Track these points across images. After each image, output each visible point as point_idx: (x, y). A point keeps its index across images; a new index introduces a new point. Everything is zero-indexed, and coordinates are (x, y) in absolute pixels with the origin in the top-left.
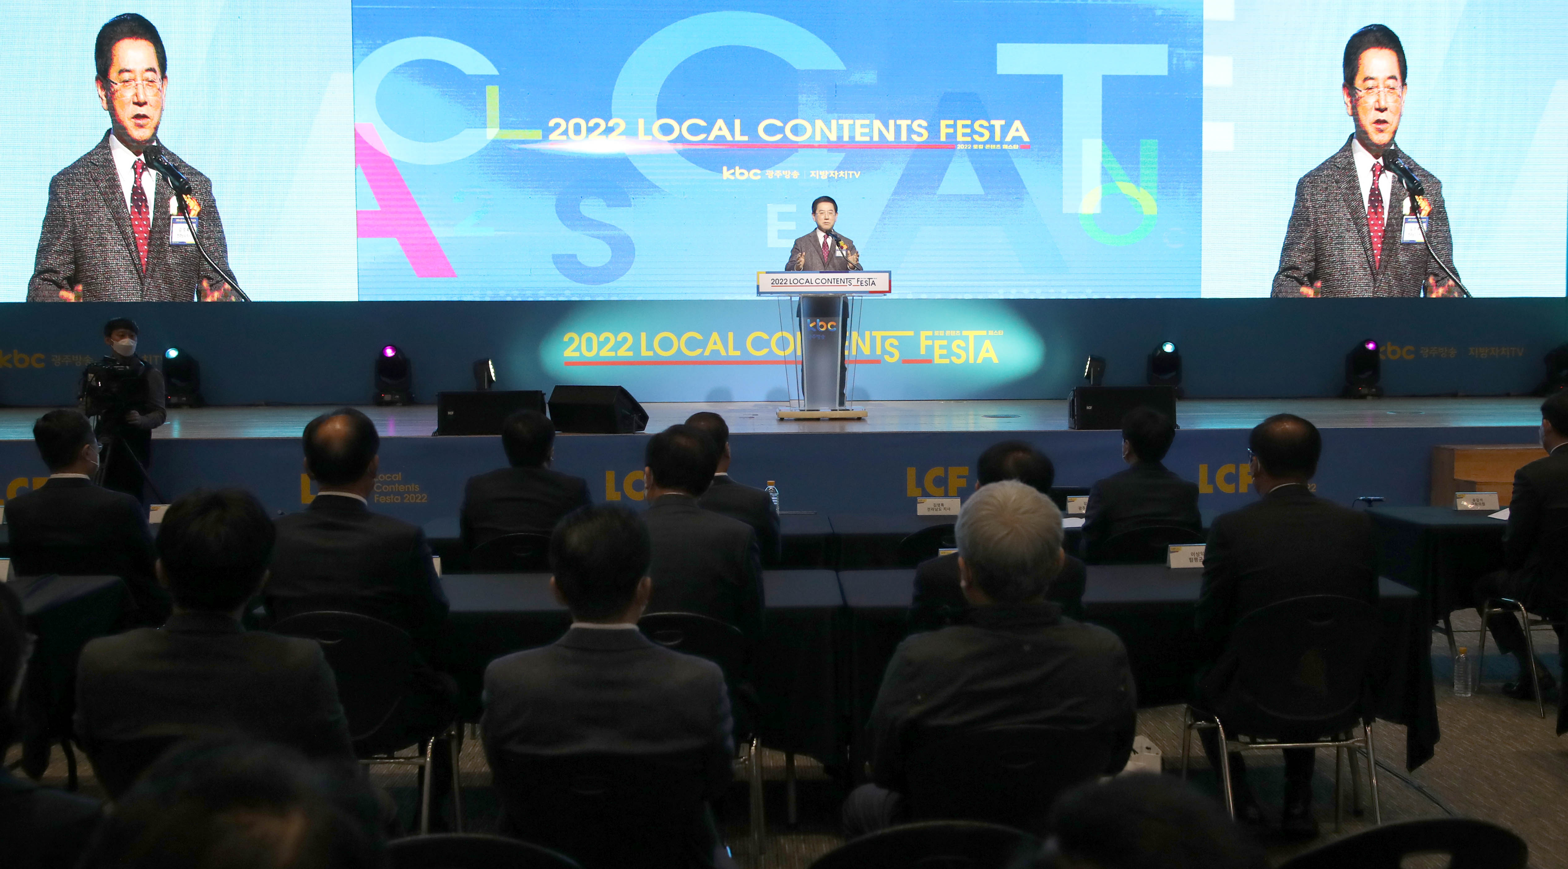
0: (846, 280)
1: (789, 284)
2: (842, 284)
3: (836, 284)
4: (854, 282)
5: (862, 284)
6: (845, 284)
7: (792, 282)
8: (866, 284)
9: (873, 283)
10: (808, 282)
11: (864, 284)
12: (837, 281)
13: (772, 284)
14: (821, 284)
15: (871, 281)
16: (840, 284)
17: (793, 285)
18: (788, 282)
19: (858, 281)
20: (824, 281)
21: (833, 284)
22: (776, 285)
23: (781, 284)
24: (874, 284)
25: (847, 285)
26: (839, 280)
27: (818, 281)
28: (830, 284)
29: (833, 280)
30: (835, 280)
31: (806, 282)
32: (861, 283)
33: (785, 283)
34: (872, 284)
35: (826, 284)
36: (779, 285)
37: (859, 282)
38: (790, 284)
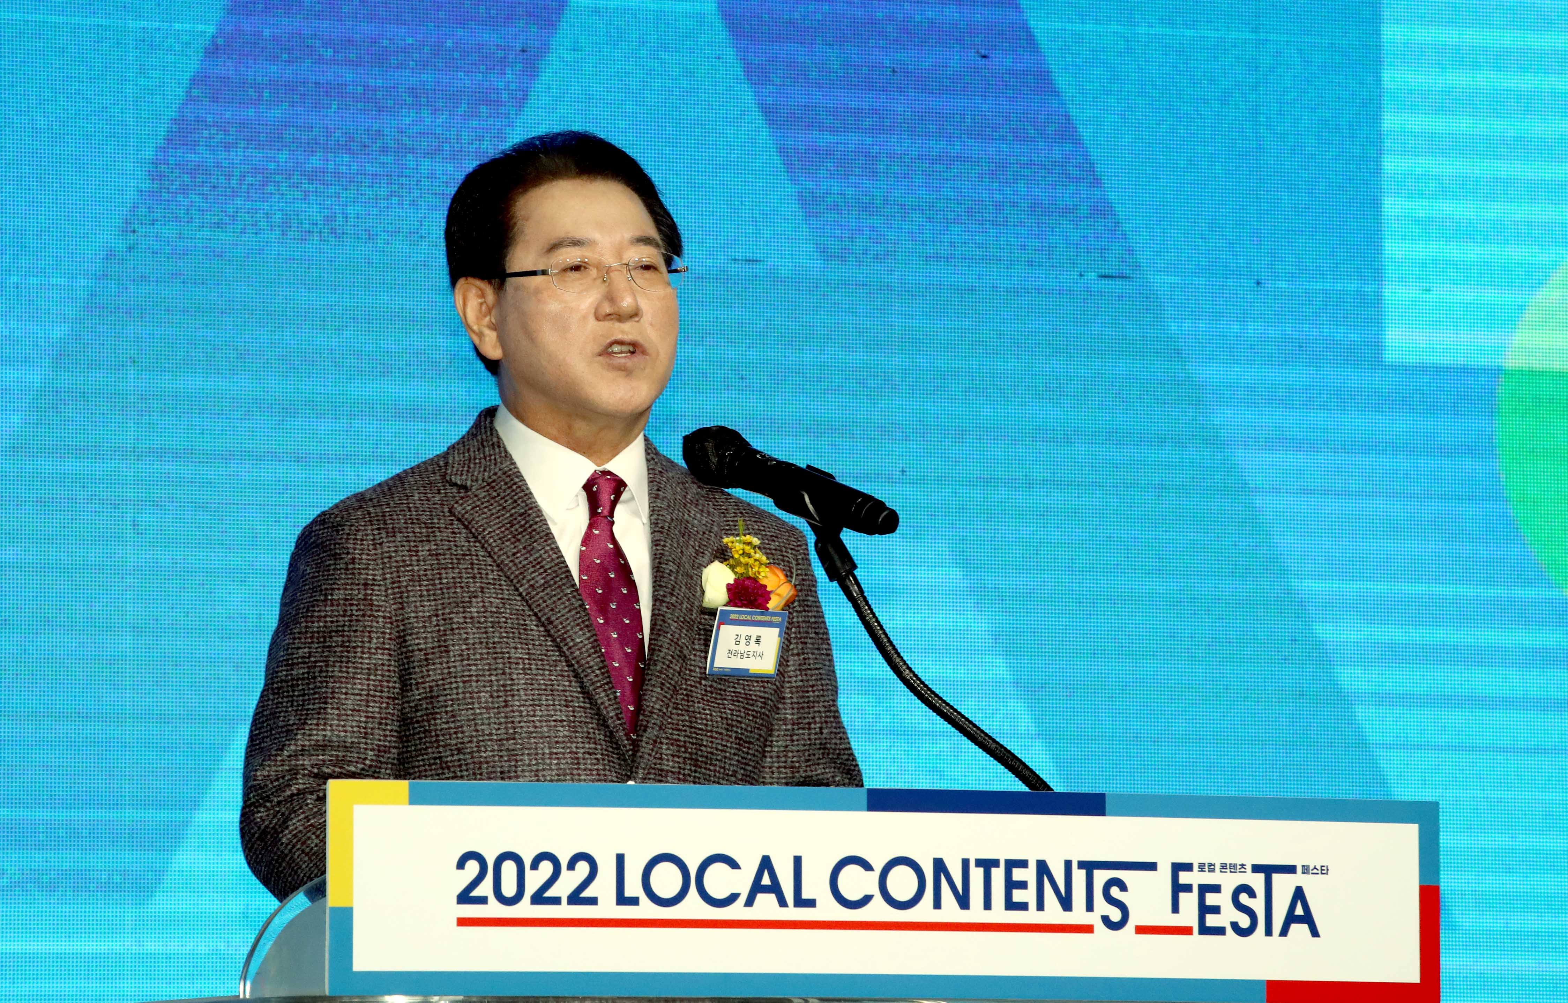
0: (1079, 876)
1: (608, 908)
2: (1053, 913)
3: (999, 914)
4: (1147, 898)
5: (1212, 920)
6: (1078, 915)
7: (633, 888)
8: (1244, 921)
9: (1301, 914)
10: (775, 888)
11: (1229, 915)
12: (1011, 885)
13: (464, 898)
14: (878, 910)
16: (1031, 916)
17: (647, 910)
18: (604, 889)
19: (1178, 888)
20: (902, 884)
21: (976, 913)
22: (495, 909)
23: (538, 898)
24: (1308, 919)
25: (1093, 919)
26: (1028, 875)
28: (951, 911)
29: (977, 875)
30: (998, 875)
31: (757, 888)
32: (1204, 910)
33: (575, 898)
34: (1291, 918)
35: (924, 912)
36: (525, 909)
37: (1189, 902)
38: (622, 900)
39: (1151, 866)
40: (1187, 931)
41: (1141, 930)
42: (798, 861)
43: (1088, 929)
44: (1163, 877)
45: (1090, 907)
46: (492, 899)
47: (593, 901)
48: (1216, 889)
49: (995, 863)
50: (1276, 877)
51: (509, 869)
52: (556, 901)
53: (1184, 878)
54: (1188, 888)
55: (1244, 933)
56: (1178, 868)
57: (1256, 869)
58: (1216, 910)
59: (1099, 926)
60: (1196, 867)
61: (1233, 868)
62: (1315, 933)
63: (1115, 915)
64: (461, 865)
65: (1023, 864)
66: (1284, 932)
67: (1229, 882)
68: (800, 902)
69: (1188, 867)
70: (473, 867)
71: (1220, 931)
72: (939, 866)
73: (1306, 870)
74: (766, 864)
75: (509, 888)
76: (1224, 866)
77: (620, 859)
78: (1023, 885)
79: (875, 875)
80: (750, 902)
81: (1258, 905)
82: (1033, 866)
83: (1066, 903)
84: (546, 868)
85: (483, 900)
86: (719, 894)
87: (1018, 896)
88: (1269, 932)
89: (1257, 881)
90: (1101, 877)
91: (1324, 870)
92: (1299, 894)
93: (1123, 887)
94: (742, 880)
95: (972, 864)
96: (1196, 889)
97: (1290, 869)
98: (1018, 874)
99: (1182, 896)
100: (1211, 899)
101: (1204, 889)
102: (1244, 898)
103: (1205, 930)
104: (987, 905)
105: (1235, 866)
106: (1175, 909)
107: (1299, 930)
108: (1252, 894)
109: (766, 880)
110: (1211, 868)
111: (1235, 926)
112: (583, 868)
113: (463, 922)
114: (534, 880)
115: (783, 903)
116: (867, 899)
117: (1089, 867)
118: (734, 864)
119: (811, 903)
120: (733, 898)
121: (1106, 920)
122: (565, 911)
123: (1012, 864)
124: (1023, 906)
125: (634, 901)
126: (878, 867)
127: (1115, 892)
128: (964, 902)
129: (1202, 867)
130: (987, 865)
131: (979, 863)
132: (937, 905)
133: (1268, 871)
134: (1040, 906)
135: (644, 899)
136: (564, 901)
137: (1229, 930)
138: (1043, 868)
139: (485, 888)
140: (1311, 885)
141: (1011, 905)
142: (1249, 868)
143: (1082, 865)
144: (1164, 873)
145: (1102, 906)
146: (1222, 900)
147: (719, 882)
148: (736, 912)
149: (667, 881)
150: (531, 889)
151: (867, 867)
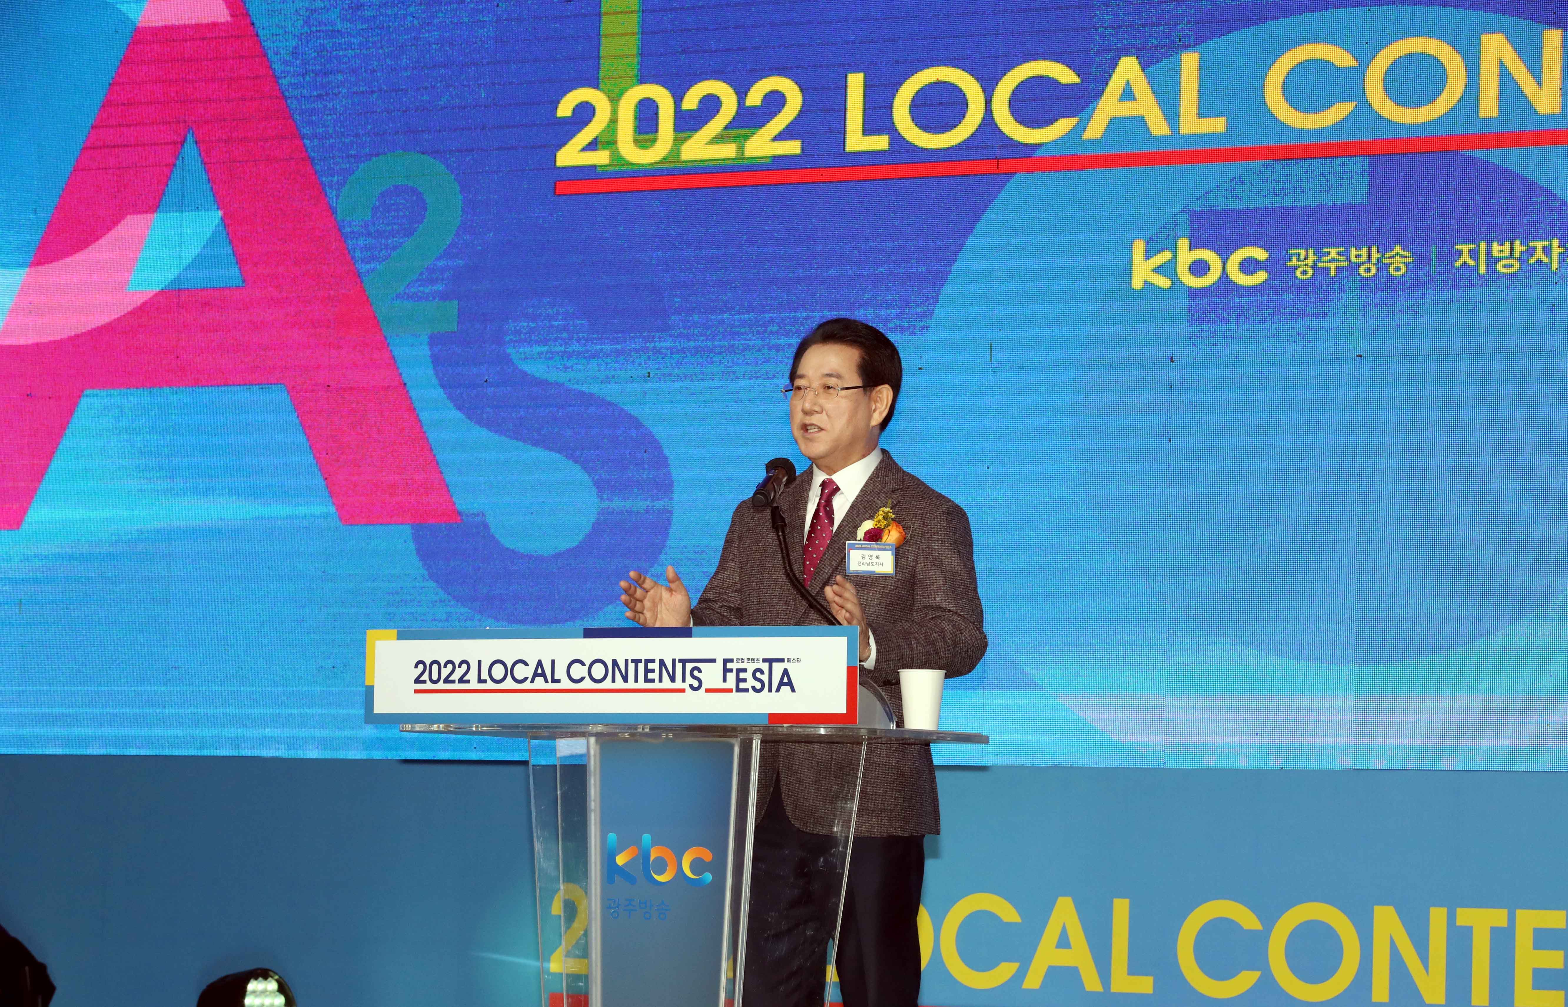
0: (679, 666)
1: (474, 685)
2: (667, 683)
3: (642, 684)
4: (711, 675)
5: (742, 685)
6: (678, 684)
7: (485, 675)
8: (758, 685)
9: (786, 681)
10: (543, 675)
11: (751, 683)
12: (647, 671)
13: (418, 681)
14: (587, 684)
15: (778, 668)
16: (657, 685)
17: (490, 685)
18: (472, 676)
19: (726, 671)
20: (598, 671)
21: (631, 684)
22: (429, 686)
23: (447, 681)
24: (790, 684)
25: (686, 686)
26: (655, 666)
27: (578, 671)
28: (619, 684)
29: (632, 666)
30: (641, 666)
31: (536, 674)
32: (739, 680)
33: (461, 681)
34: (781, 684)
35: (607, 684)
36: (441, 685)
37: (731, 677)
38: (480, 681)
39: (713, 661)
40: (730, 691)
41: (708, 691)
42: (553, 662)
43: (683, 691)
45: (684, 680)
46: (428, 681)
47: (468, 682)
48: (745, 670)
49: (640, 661)
50: (774, 664)
51: (435, 667)
52: (453, 682)
53: (729, 666)
54: (731, 670)
55: (758, 691)
56: (726, 661)
57: (765, 660)
58: (744, 680)
59: (688, 689)
60: (735, 661)
61: (753, 660)
62: (793, 690)
63: (696, 684)
64: (416, 666)
65: (653, 661)
66: (778, 690)
67: (751, 667)
68: (554, 681)
69: (731, 661)
70: (421, 667)
71: (746, 690)
72: (615, 663)
73: (789, 660)
74: (540, 663)
75: (435, 677)
76: (748, 660)
77: (480, 662)
78: (653, 671)
79: (586, 668)
80: (532, 681)
81: (765, 678)
82: (657, 662)
83: (673, 679)
84: (450, 666)
85: (424, 682)
86: (519, 678)
87: (650, 675)
88: (770, 690)
89: (765, 667)
91: (798, 660)
92: (786, 672)
93: (700, 671)
94: (529, 672)
95: (630, 661)
96: (735, 671)
97: (782, 660)
98: (651, 666)
99: (728, 674)
100: (742, 675)
101: (739, 671)
102: (758, 675)
103: (738, 690)
104: (636, 681)
105: (754, 660)
106: (725, 680)
107: (786, 689)
108: (762, 672)
109: (540, 671)
110: (743, 661)
111: (754, 688)
112: (464, 666)
113: (417, 691)
114: (445, 672)
115: (546, 681)
116: (582, 679)
117: (684, 662)
118: (526, 664)
119: (558, 681)
120: (526, 679)
121: (691, 686)
122: (457, 686)
123: (647, 661)
124: (653, 681)
125: (485, 681)
126: (588, 665)
127: (696, 673)
128: (625, 679)
129: (738, 661)
130: (636, 662)
131: (633, 661)
132: (613, 681)
133: (770, 661)
134: (661, 680)
135: (489, 680)
136: (457, 681)
137: (751, 690)
138: (662, 663)
139: (425, 677)
140: (792, 668)
141: (647, 680)
142: (761, 660)
143: (680, 661)
144: (720, 664)
145: (689, 680)
146: (748, 675)
147: (520, 672)
148: (527, 685)
149: (498, 672)
150: (443, 676)
151: (583, 664)
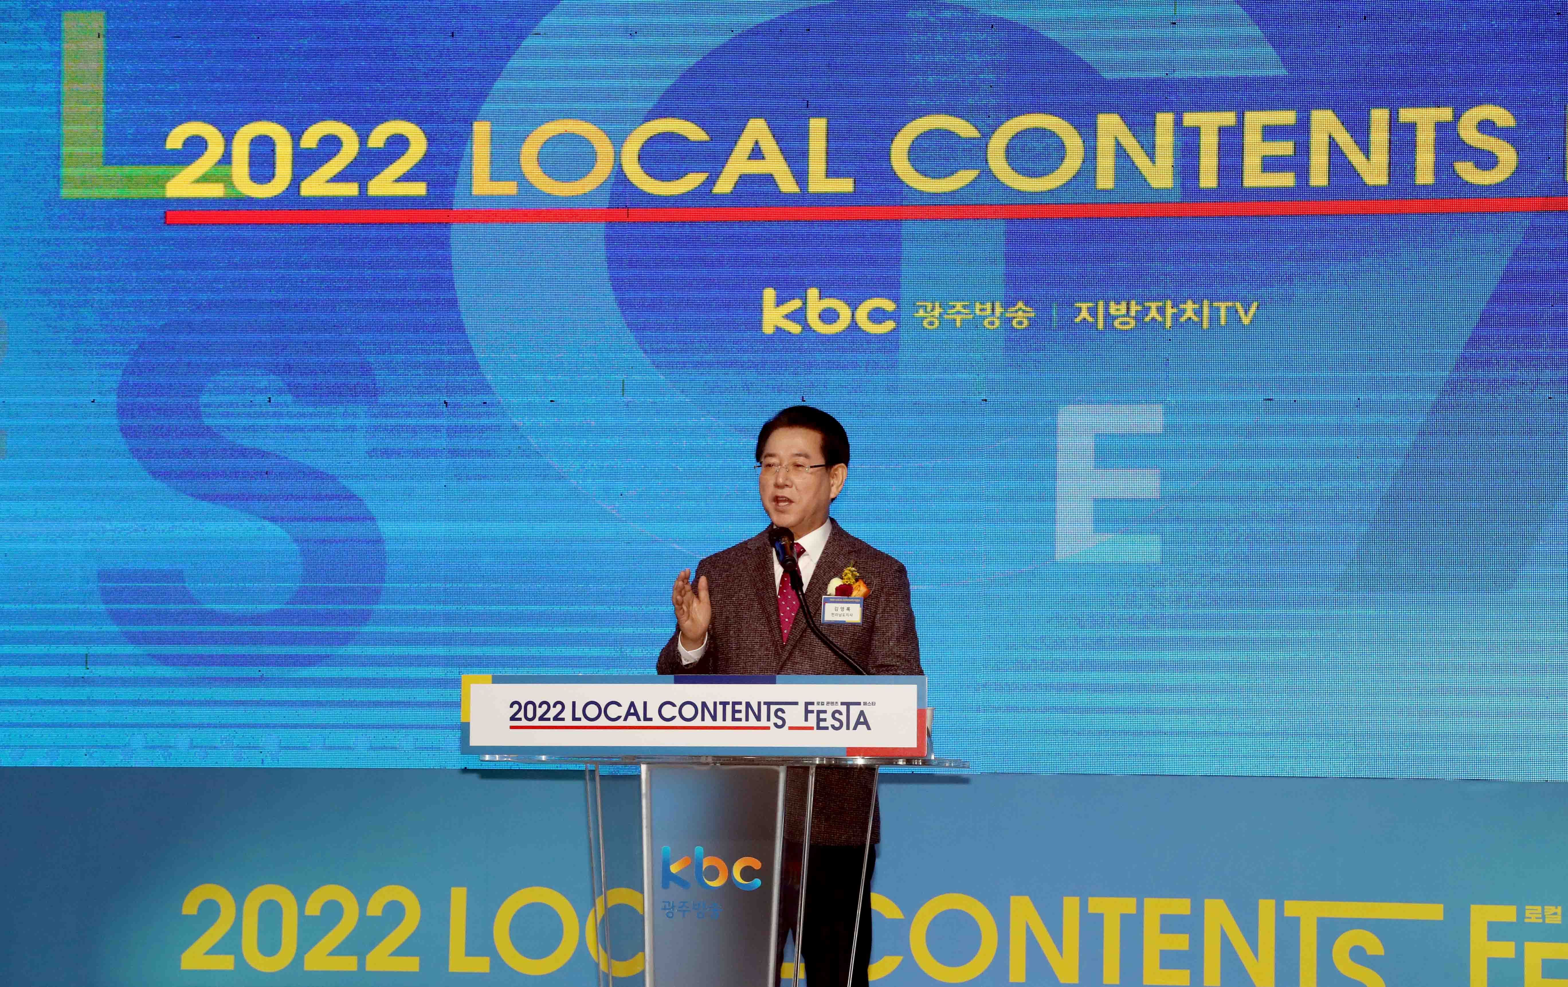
0: (764, 708)
1: (569, 722)
2: (753, 722)
3: (729, 722)
4: (794, 715)
5: (822, 724)
6: (764, 722)
7: (579, 714)
8: (837, 724)
9: (863, 721)
10: (636, 714)
11: (830, 722)
12: (734, 711)
13: (513, 718)
14: (678, 722)
15: (855, 710)
16: (743, 723)
17: (584, 722)
18: (567, 714)
19: (807, 712)
20: (688, 711)
21: (719, 722)
22: (525, 722)
23: (542, 718)
24: (866, 723)
25: (770, 724)
26: (742, 707)
27: (668, 711)
28: (708, 721)
29: (720, 708)
30: (729, 708)
31: (628, 714)
32: (819, 720)
33: (556, 718)
34: (858, 723)
35: (697, 722)
36: (537, 722)
37: (812, 718)
38: (575, 719)
39: (796, 703)
40: (812, 728)
41: (791, 728)
42: (645, 703)
43: (768, 728)
44: (801, 708)
45: (769, 719)
46: (524, 718)
47: (563, 719)
48: (825, 712)
49: (728, 703)
50: (851, 707)
51: (530, 707)
52: (549, 719)
53: (810, 708)
54: (812, 712)
55: (837, 728)
56: (807, 704)
57: (842, 704)
58: (825, 720)
59: (773, 727)
60: (816, 704)
61: (832, 703)
62: (869, 728)
63: (780, 722)
64: (511, 706)
65: (740, 703)
66: (855, 728)
67: (830, 709)
68: (646, 719)
69: (812, 703)
70: (516, 707)
71: (827, 728)
72: (704, 704)
73: (865, 704)
74: (632, 704)
75: (530, 715)
76: (828, 703)
77: (574, 703)
78: (740, 711)
79: (677, 709)
80: (625, 719)
81: (843, 718)
82: (744, 704)
83: (758, 718)
84: (545, 707)
85: (520, 719)
86: (613, 716)
87: (737, 716)
88: (848, 728)
89: (843, 709)
90: (773, 708)
91: (873, 704)
92: (862, 713)
93: (783, 712)
94: (622, 711)
95: (718, 703)
96: (815, 712)
97: (859, 704)
98: (737, 707)
99: (809, 715)
100: (822, 716)
101: (819, 712)
102: (837, 715)
103: (819, 728)
104: (724, 719)
105: (833, 703)
106: (806, 720)
107: (862, 727)
108: (841, 713)
109: (632, 711)
110: (823, 704)
111: (833, 726)
112: (559, 707)
113: (513, 727)
114: (540, 712)
115: (639, 719)
116: (673, 718)
117: (768, 704)
118: (619, 705)
119: (651, 719)
120: (619, 717)
121: (776, 725)
122: (552, 723)
123: (734, 704)
124: (740, 720)
125: (579, 719)
126: (678, 705)
127: (780, 714)
128: (714, 718)
129: (818, 703)
130: (724, 704)
131: (721, 703)
132: (703, 719)
133: (848, 704)
134: (747, 719)
135: (583, 718)
136: (552, 719)
137: (830, 728)
138: (748, 705)
139: (521, 715)
140: (867, 710)
141: (734, 719)
142: (839, 704)
143: (765, 703)
144: (801, 706)
145: (774, 719)
146: (828, 716)
147: (613, 711)
148: (620, 723)
149: (592, 711)
150: (539, 714)
151: (674, 705)
